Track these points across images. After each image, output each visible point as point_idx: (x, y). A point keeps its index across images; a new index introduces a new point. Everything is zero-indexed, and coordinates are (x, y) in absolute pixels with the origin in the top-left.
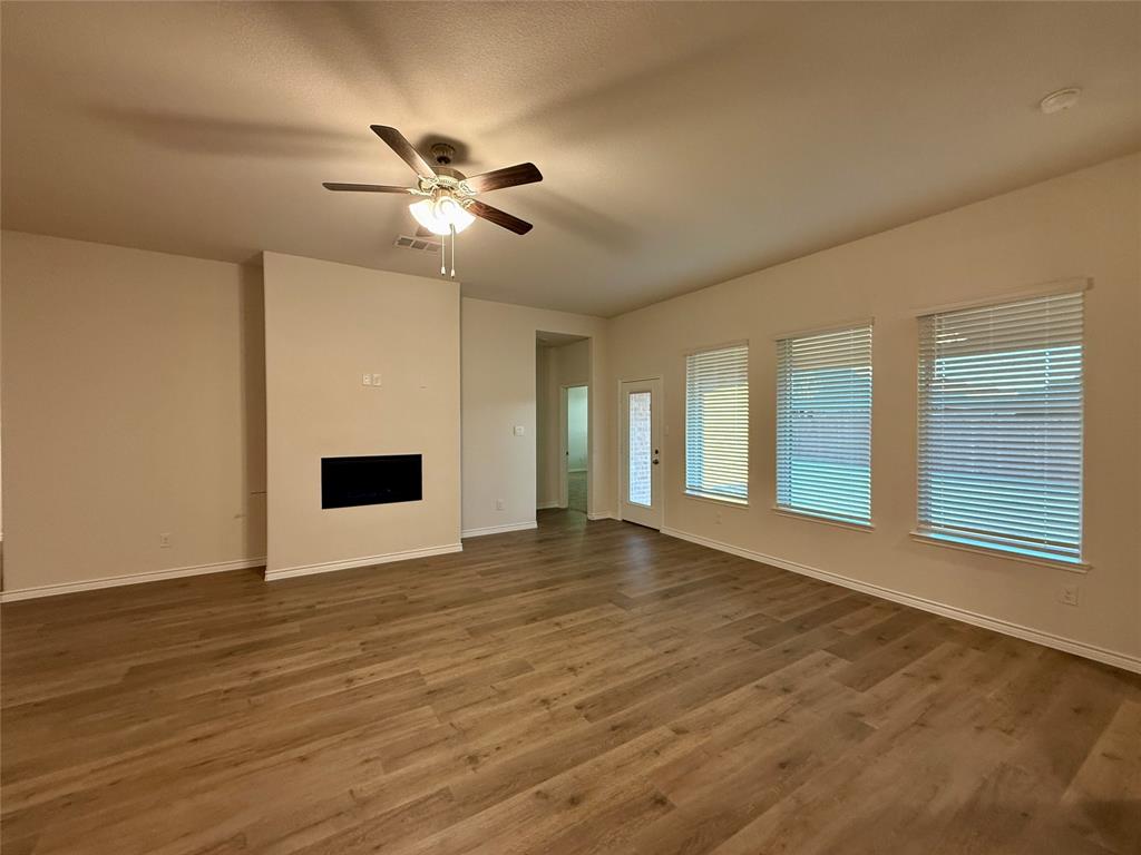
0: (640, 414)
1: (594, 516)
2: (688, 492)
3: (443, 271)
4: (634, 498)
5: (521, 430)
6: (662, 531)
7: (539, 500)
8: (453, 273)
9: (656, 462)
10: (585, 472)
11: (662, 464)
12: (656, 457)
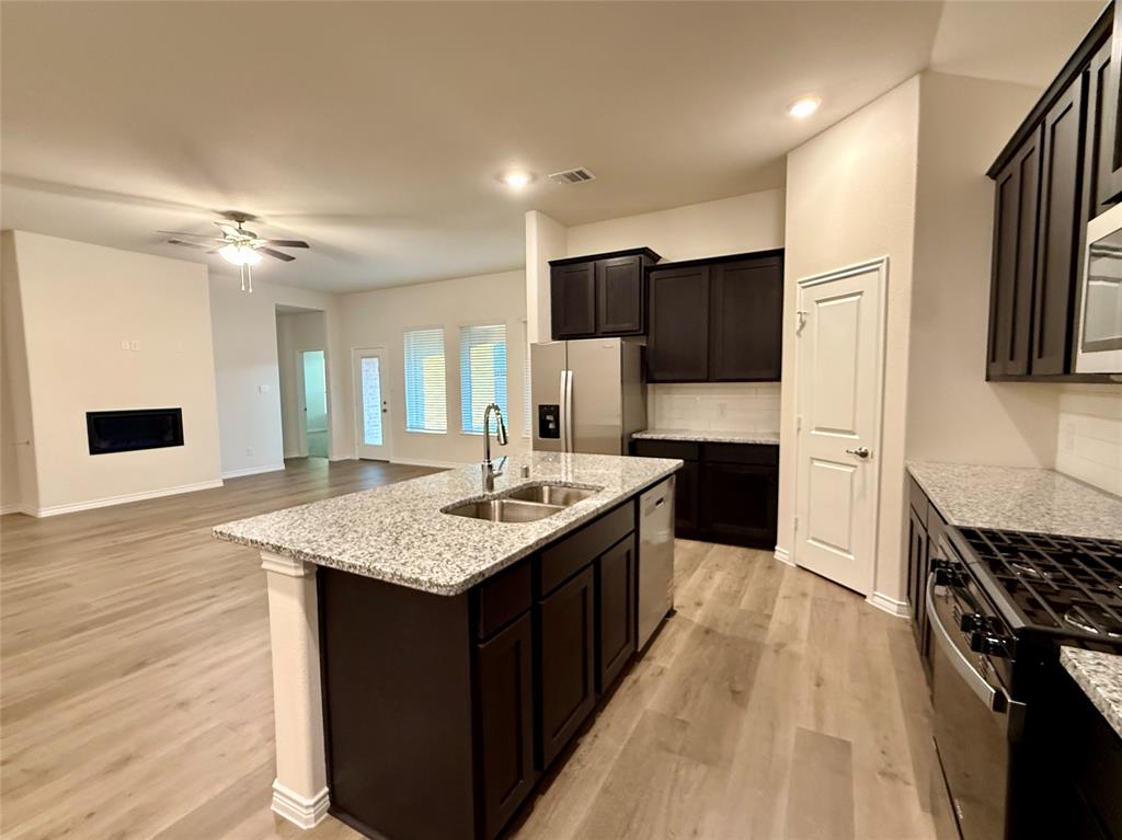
0: (371, 374)
1: (336, 458)
2: (409, 430)
3: (243, 288)
4: (368, 441)
5: (266, 388)
6: (392, 462)
7: (285, 451)
8: (251, 290)
9: (385, 411)
10: (326, 431)
11: (389, 412)
12: (385, 407)
